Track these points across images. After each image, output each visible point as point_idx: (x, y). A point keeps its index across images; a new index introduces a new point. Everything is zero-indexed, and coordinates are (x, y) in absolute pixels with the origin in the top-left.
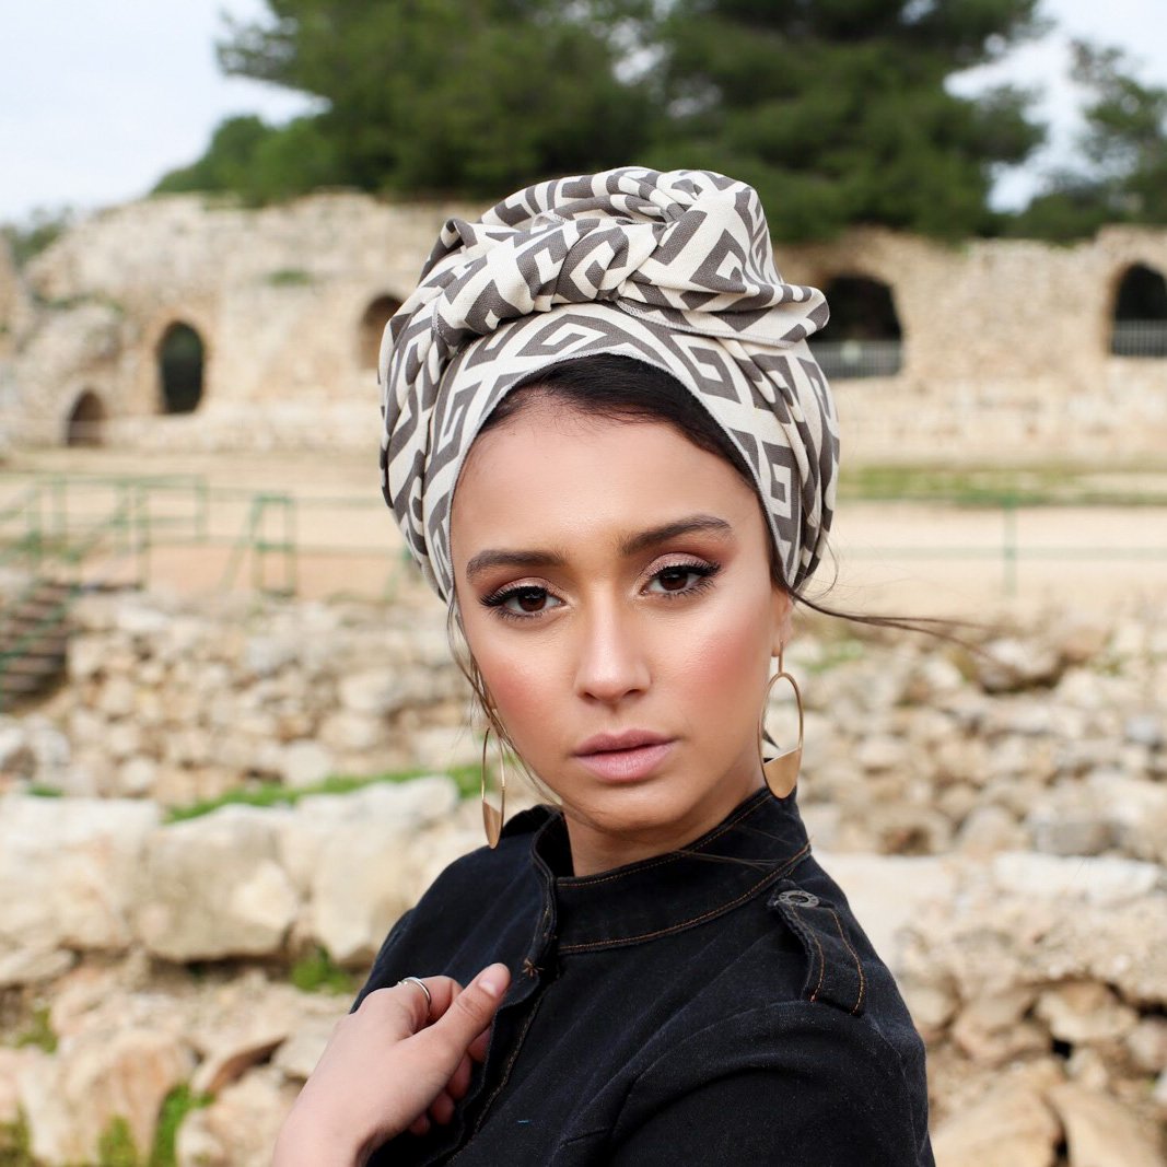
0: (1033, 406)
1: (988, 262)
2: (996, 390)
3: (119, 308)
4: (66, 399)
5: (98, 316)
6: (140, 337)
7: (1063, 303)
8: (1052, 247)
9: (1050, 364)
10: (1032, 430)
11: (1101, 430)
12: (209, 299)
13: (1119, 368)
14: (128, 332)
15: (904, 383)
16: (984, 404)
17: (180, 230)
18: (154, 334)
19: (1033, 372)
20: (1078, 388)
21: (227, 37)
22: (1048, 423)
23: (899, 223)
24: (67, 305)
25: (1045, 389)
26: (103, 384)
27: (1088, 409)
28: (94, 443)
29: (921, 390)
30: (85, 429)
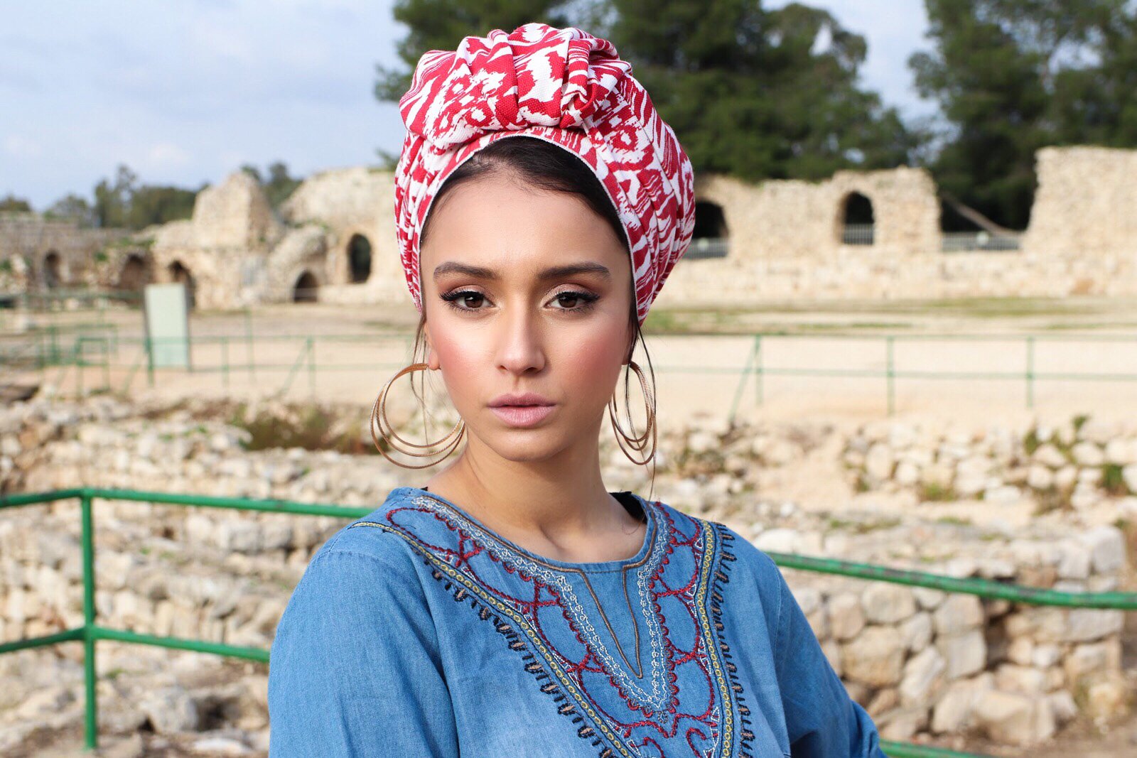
0: (796, 273)
1: (774, 193)
2: (778, 264)
3: (327, 228)
4: (293, 277)
5: (313, 231)
6: (338, 242)
7: (814, 215)
8: (808, 183)
9: (807, 249)
10: (796, 287)
11: (834, 286)
12: (371, 220)
13: (845, 250)
14: (331, 240)
15: (729, 261)
16: (771, 272)
17: (358, 184)
18: (346, 240)
19: (798, 254)
20: (822, 262)
21: (382, 79)
22: (805, 282)
23: (725, 171)
24: (299, 226)
25: (804, 264)
26: (315, 269)
27: (827, 275)
28: (313, 299)
29: (738, 265)
30: (305, 292)
